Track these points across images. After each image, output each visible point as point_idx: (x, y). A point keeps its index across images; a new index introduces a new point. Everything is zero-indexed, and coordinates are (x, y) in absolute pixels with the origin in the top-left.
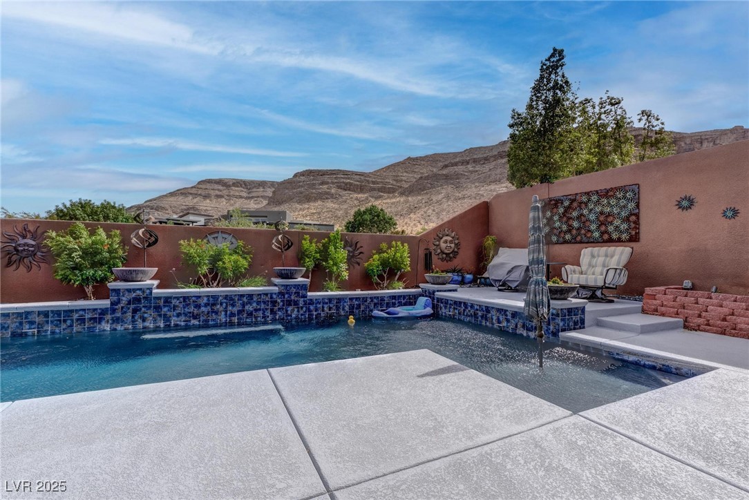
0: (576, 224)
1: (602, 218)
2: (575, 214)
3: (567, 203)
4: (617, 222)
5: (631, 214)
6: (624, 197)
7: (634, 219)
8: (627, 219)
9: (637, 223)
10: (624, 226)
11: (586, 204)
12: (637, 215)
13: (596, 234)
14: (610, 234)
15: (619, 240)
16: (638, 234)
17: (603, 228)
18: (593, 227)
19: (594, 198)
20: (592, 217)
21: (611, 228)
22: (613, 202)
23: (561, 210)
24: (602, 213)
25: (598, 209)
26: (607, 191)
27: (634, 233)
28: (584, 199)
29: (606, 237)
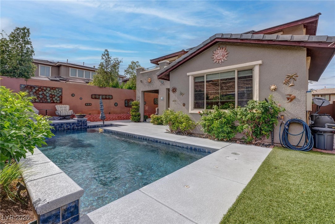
0: (41, 96)
1: (51, 96)
2: (41, 93)
3: (37, 89)
4: (56, 97)
5: (60, 96)
6: (58, 91)
7: (61, 97)
8: (59, 97)
9: (62, 98)
10: (58, 99)
11: (45, 91)
12: (62, 96)
13: (49, 100)
14: (53, 101)
15: (57, 103)
16: (62, 101)
17: (51, 99)
18: (48, 98)
19: (49, 89)
20: (48, 95)
21: (54, 99)
22: (55, 91)
23: (34, 91)
24: (51, 94)
25: (50, 93)
26: (53, 88)
27: (61, 101)
28: (45, 88)
29: (52, 101)
